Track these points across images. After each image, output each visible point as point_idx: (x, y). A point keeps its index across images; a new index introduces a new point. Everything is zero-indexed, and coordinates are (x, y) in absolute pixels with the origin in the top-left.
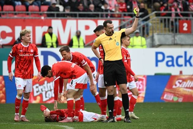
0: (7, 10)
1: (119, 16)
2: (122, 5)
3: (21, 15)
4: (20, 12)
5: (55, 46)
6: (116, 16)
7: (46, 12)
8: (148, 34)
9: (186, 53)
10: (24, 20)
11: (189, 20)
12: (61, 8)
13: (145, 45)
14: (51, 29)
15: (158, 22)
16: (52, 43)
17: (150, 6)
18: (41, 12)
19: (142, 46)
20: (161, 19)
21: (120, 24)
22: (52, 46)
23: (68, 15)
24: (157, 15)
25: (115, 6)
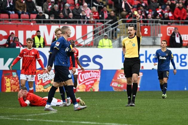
0: (4, 17)
1: (94, 22)
2: (95, 14)
3: (15, 21)
4: (14, 19)
5: (42, 47)
6: (92, 22)
7: (34, 20)
8: (116, 37)
9: (146, 52)
10: (17, 26)
11: (149, 26)
12: (47, 16)
13: (112, 46)
14: (39, 33)
15: (124, 27)
16: (40, 44)
17: (118, 14)
18: (31, 19)
19: (110, 46)
20: (126, 24)
21: (93, 29)
22: (40, 47)
23: (52, 21)
24: (123, 22)
25: (90, 14)
